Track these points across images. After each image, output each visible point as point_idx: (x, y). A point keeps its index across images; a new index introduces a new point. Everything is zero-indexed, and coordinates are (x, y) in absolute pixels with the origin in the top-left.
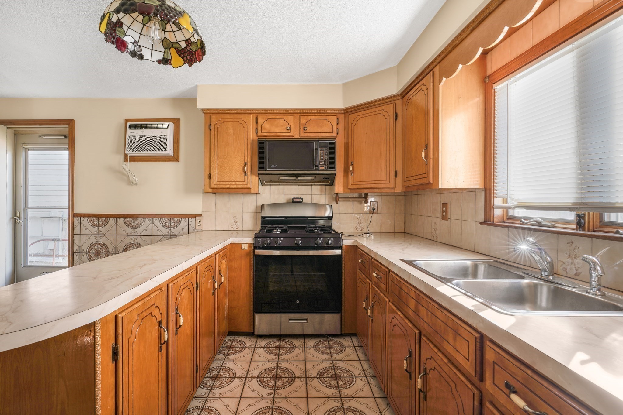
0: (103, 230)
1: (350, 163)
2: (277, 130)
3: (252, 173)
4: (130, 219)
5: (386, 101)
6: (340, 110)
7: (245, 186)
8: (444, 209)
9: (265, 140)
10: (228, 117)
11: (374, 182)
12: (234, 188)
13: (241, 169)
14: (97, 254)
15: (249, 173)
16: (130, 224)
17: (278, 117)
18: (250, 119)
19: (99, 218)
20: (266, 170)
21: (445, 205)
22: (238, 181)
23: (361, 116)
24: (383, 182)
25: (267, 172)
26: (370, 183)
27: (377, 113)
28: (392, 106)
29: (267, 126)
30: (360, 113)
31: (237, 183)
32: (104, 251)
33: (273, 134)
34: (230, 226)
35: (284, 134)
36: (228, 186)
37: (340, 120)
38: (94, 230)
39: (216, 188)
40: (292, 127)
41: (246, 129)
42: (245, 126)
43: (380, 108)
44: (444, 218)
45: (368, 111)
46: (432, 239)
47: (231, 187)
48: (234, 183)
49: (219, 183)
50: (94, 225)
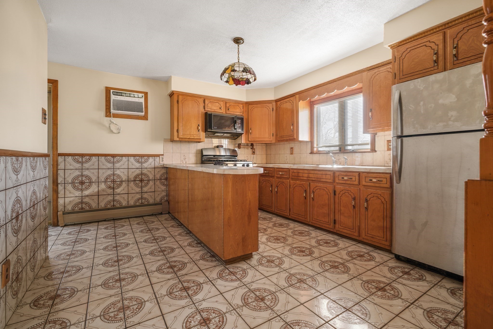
0: (86, 165)
1: (249, 129)
2: (215, 108)
3: (202, 131)
4: (110, 157)
5: (268, 102)
6: (244, 102)
7: (198, 138)
8: (292, 150)
9: (211, 113)
10: (189, 97)
11: (263, 138)
12: (192, 139)
13: (196, 128)
14: (81, 184)
15: (200, 130)
16: (110, 161)
17: (215, 101)
18: (201, 101)
19: (83, 157)
20: (212, 129)
21: (292, 148)
22: (195, 134)
23: (255, 107)
24: (267, 138)
25: (212, 130)
26: (261, 138)
27: (264, 106)
28: (271, 105)
29: (210, 105)
30: (255, 105)
31: (194, 136)
32: (87, 181)
33: (213, 110)
34: (181, 161)
35: (219, 111)
36: (189, 137)
37: (244, 107)
38: (78, 166)
39: (182, 138)
40: (222, 107)
41: (199, 105)
42: (198, 104)
43: (265, 105)
44: (292, 154)
45: (259, 105)
46: (285, 163)
47: (191, 138)
48: (192, 135)
49: (184, 135)
50: (78, 162)
